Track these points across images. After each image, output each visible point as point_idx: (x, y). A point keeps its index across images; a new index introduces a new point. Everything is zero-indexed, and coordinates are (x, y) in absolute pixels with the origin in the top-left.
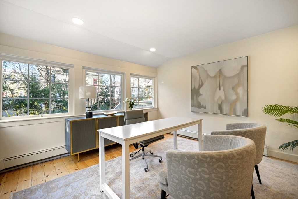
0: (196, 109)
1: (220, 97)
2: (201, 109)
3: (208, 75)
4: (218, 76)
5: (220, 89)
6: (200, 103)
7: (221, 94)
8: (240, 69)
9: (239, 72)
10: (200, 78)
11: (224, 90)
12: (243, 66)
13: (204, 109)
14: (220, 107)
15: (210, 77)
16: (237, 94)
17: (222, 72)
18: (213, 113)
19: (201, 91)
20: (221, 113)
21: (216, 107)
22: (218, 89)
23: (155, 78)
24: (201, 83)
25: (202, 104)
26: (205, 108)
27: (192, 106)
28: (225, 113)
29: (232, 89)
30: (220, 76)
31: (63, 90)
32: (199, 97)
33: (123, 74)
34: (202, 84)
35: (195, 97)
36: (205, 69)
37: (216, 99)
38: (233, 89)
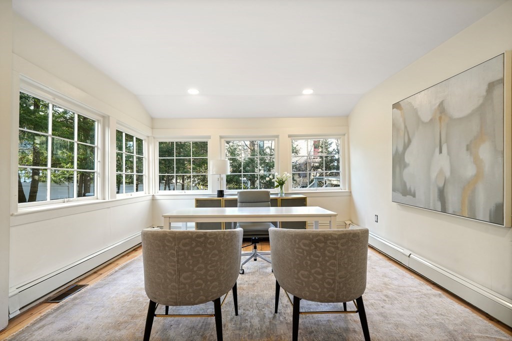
0: (400, 196)
1: (441, 172)
2: (408, 196)
3: (419, 118)
4: (438, 118)
5: (441, 152)
6: (405, 184)
7: (442, 162)
8: (485, 93)
9: (481, 102)
10: (406, 127)
11: (449, 153)
12: (493, 83)
13: (412, 197)
14: (442, 195)
15: (423, 123)
16: (477, 161)
17: (444, 109)
18: (427, 208)
19: (408, 158)
20: (444, 210)
21: (434, 194)
22: (437, 150)
23: (344, 135)
24: (406, 141)
25: (408, 187)
26: (414, 196)
27: (394, 190)
28: (450, 210)
29: (465, 148)
30: (440, 118)
31: (267, 161)
32: (403, 170)
33: (277, 137)
34: (410, 141)
35: (398, 169)
36: (413, 107)
37: (434, 175)
38: (468, 148)
